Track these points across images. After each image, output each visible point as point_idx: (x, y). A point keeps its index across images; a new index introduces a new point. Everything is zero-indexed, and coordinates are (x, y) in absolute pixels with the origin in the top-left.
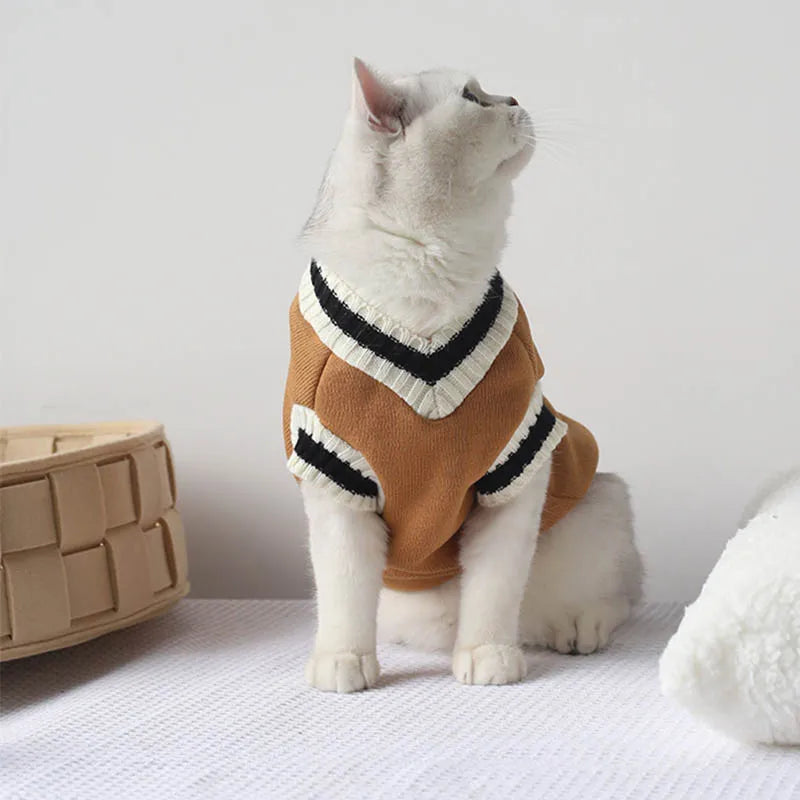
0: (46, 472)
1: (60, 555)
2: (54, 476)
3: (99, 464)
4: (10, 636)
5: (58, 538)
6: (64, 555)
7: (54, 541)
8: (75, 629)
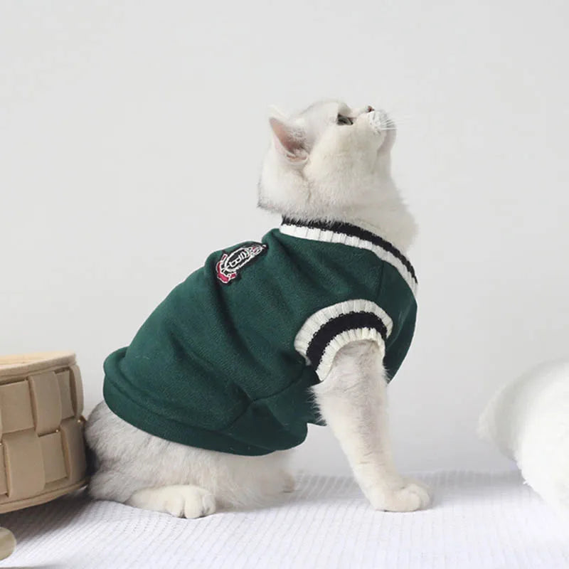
0: (26, 376)
1: (37, 436)
2: (32, 378)
3: (57, 372)
4: (7, 495)
5: (35, 424)
6: (40, 436)
7: (32, 426)
8: (48, 490)
